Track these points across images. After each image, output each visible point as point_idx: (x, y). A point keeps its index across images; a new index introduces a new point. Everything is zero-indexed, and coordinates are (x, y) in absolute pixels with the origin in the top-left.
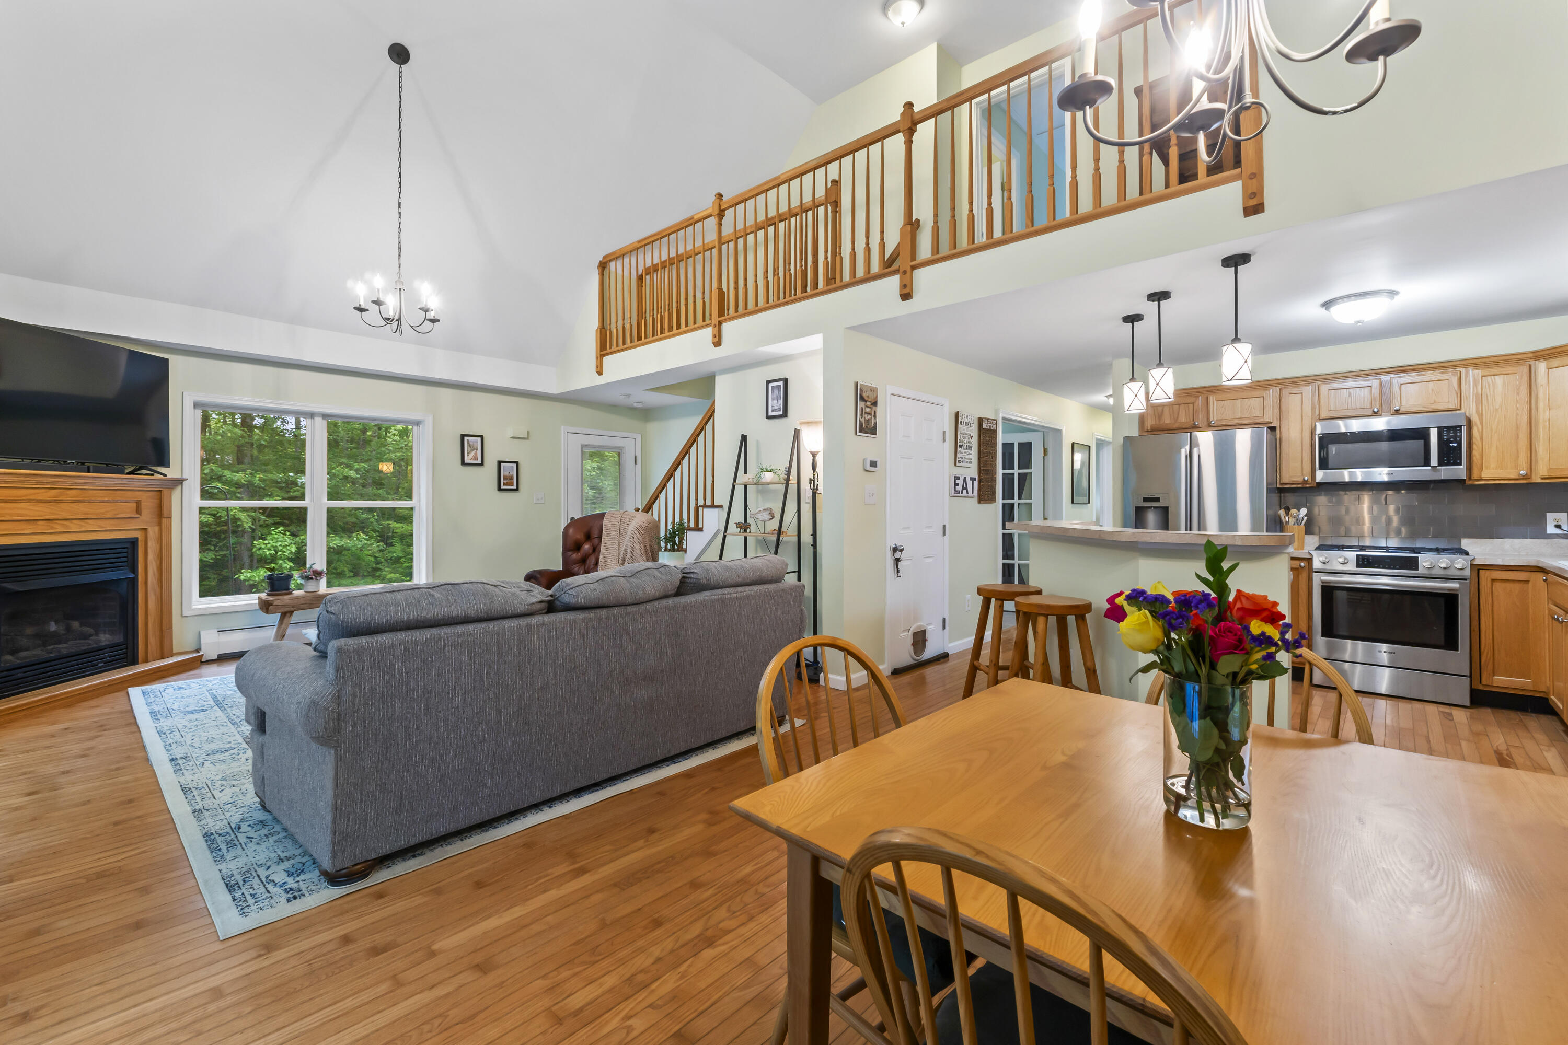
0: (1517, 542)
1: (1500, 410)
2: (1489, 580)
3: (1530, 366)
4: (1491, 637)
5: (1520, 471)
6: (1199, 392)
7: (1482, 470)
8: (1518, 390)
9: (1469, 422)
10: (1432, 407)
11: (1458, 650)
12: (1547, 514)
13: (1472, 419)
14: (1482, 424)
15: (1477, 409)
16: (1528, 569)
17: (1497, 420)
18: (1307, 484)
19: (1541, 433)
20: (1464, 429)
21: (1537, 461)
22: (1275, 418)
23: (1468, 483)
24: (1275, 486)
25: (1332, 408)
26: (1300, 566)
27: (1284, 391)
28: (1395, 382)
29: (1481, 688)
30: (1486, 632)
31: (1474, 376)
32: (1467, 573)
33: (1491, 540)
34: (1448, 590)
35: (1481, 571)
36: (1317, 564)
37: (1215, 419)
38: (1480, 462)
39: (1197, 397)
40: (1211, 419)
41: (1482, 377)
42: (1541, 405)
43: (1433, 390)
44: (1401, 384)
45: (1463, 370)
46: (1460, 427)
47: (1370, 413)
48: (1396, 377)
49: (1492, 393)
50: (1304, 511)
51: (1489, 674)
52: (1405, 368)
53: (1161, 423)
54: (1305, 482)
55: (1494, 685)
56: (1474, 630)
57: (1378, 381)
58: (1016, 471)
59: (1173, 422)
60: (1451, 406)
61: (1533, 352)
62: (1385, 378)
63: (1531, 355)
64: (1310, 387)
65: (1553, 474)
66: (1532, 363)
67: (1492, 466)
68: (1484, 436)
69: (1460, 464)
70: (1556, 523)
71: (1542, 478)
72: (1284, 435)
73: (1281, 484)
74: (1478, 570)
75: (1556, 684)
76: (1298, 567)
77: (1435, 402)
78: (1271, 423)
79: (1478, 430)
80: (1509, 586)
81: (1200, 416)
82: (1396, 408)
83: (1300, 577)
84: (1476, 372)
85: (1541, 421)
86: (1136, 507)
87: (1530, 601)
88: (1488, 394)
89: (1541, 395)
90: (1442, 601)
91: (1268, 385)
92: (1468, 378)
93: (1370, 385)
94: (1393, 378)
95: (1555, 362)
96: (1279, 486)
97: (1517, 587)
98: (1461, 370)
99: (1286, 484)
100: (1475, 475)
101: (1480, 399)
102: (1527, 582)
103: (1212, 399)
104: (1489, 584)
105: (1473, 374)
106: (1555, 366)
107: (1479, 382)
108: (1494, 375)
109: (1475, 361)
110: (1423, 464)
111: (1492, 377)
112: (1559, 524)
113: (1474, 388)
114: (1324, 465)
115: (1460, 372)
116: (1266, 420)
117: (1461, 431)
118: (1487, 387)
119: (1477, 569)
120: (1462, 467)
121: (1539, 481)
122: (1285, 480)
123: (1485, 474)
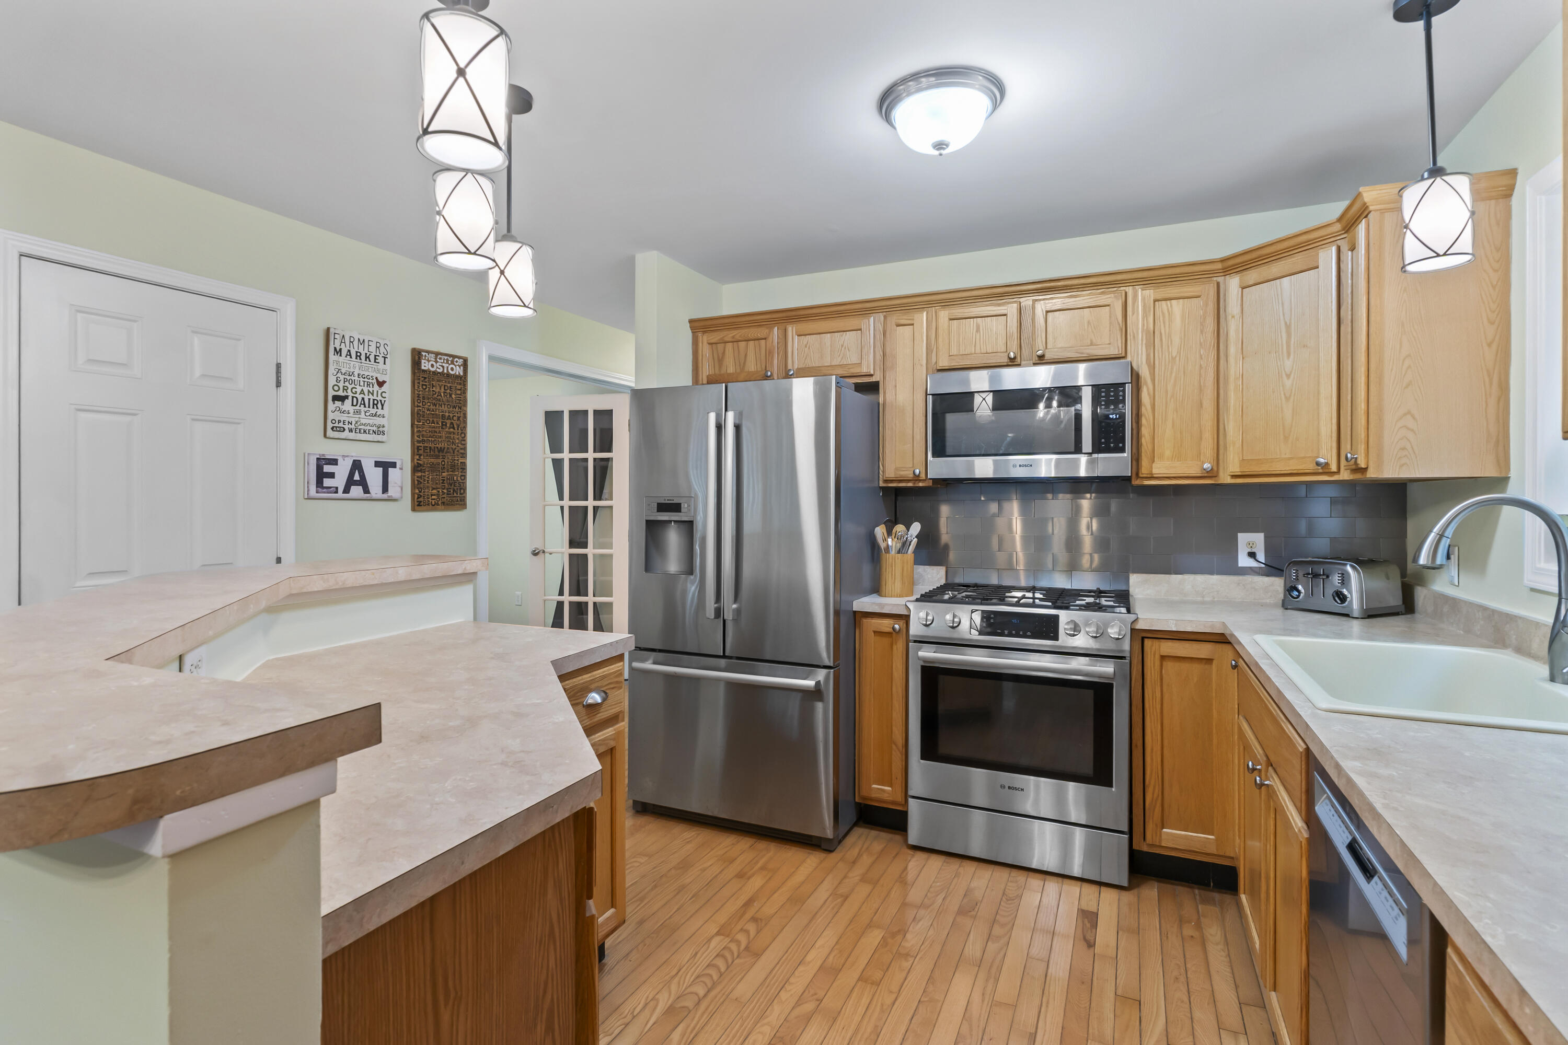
0: (1200, 579)
1: (1178, 358)
2: (1157, 657)
3: (1218, 284)
4: (1159, 760)
5: (1203, 463)
6: (774, 320)
7: (1153, 461)
8: (1201, 324)
9: (1136, 377)
10: (1088, 351)
11: (1111, 786)
12: (1239, 534)
13: (1140, 374)
14: (1153, 380)
15: (1148, 355)
16: (1211, 638)
17: (1174, 375)
18: (920, 481)
19: (1233, 400)
20: (1128, 388)
21: (1225, 448)
22: (877, 368)
23: (1136, 482)
24: (877, 485)
25: (954, 351)
26: (894, 628)
27: (889, 319)
28: (1040, 308)
29: (1145, 849)
30: (1152, 749)
31: (1143, 299)
32: (1126, 646)
33: (1167, 576)
34: (1100, 677)
35: (1146, 641)
36: (915, 629)
37: (796, 367)
38: (1150, 447)
39: (771, 329)
40: (790, 367)
41: (1155, 301)
42: (1233, 350)
43: (1089, 323)
44: (1047, 312)
45: (1130, 290)
46: (1123, 385)
47: (1005, 360)
48: (1040, 300)
49: (1167, 331)
50: (916, 528)
51: (1156, 825)
52: (1052, 284)
53: (723, 372)
54: (917, 478)
55: (1163, 844)
56: (1136, 746)
57: (1015, 305)
58: (591, 455)
59: (738, 371)
60: (1114, 351)
61: (1223, 260)
62: (1027, 301)
63: (1219, 266)
64: (925, 314)
65: (1249, 469)
66: (1220, 279)
67: (1168, 453)
68: (1156, 404)
69: (1122, 450)
70: (1249, 550)
71: (1233, 476)
72: (890, 396)
73: (886, 481)
74: (1143, 638)
75: (1250, 843)
76: (891, 630)
77: (1092, 344)
78: (872, 375)
79: (1149, 394)
80: (1185, 666)
81: (775, 361)
82: (1040, 353)
83: (895, 647)
84: (1147, 292)
85: (1232, 379)
86: (647, 521)
87: (1214, 694)
88: (1163, 332)
89: (1232, 334)
90: (1089, 694)
91: (867, 309)
92: (1136, 304)
93: (1005, 312)
94: (1036, 300)
95: (1252, 276)
96: (882, 484)
97: (1196, 668)
98: (1127, 289)
99: (892, 481)
100: (1144, 471)
101: (1151, 337)
102: (1209, 661)
103: (791, 330)
104: (1158, 663)
105: (1142, 296)
106: (1251, 283)
107: (1150, 311)
108: (1170, 299)
109: (1145, 274)
110: (1073, 450)
111: (1168, 302)
112: (1253, 550)
113: (1143, 320)
114: (940, 450)
115: (1126, 293)
116: (864, 370)
117: (1124, 391)
118: (1161, 319)
119: (1141, 637)
120: (1125, 455)
121: (1229, 481)
122: (890, 473)
123: (1159, 468)
